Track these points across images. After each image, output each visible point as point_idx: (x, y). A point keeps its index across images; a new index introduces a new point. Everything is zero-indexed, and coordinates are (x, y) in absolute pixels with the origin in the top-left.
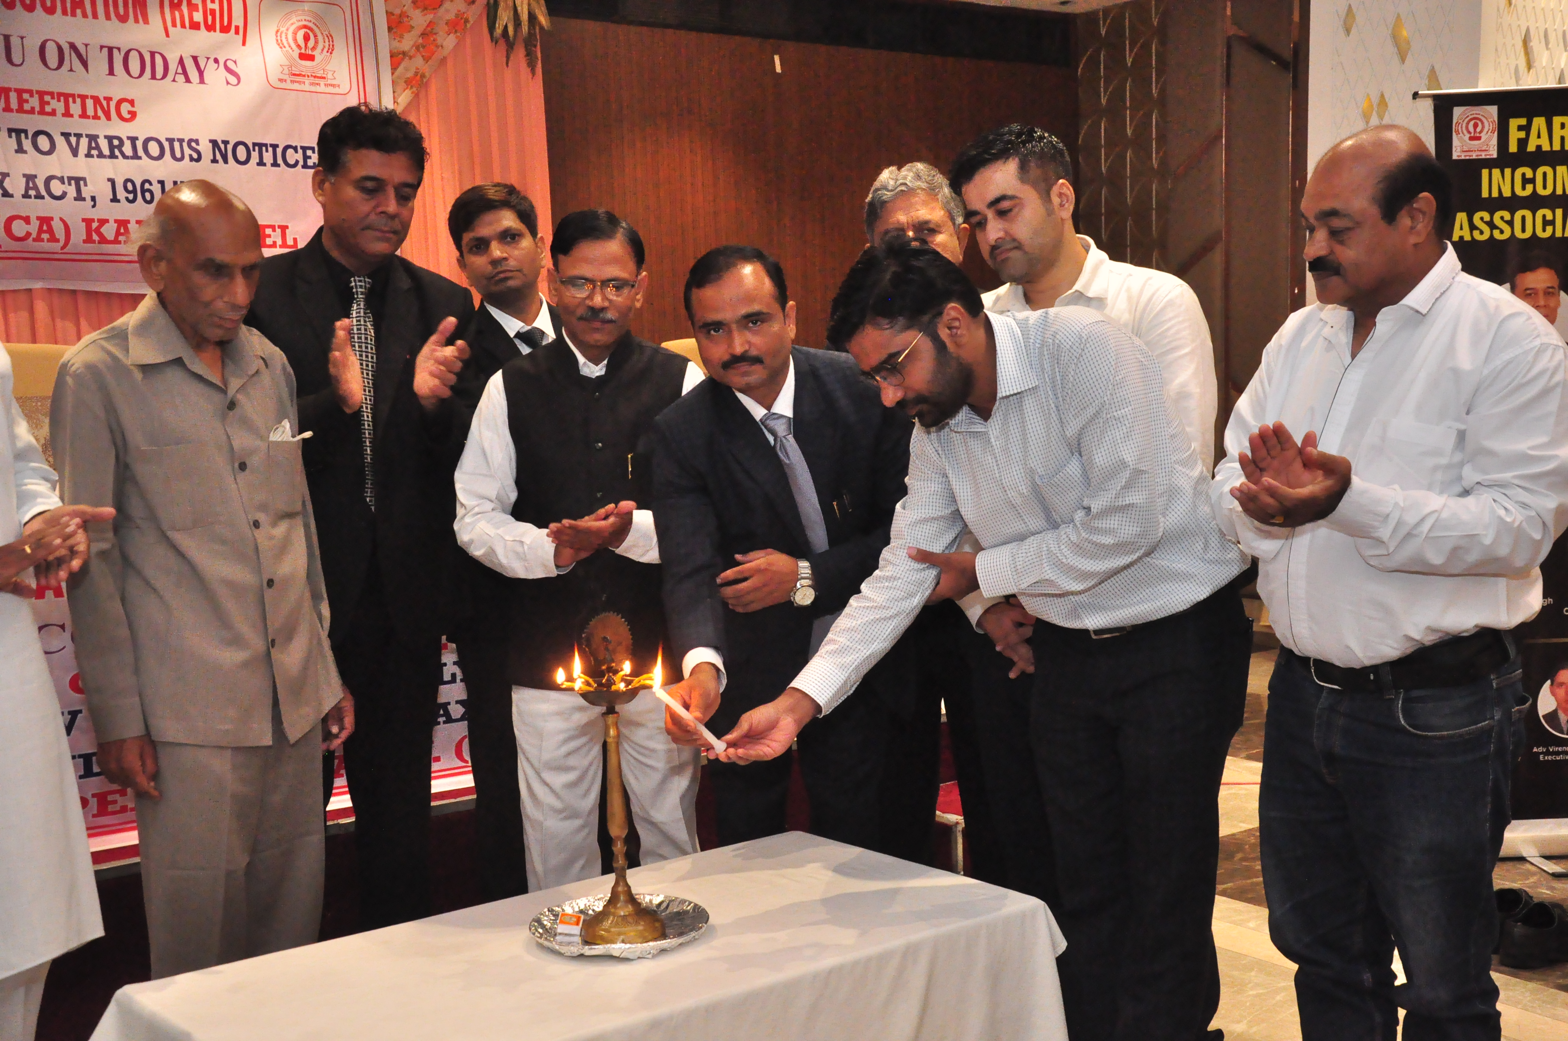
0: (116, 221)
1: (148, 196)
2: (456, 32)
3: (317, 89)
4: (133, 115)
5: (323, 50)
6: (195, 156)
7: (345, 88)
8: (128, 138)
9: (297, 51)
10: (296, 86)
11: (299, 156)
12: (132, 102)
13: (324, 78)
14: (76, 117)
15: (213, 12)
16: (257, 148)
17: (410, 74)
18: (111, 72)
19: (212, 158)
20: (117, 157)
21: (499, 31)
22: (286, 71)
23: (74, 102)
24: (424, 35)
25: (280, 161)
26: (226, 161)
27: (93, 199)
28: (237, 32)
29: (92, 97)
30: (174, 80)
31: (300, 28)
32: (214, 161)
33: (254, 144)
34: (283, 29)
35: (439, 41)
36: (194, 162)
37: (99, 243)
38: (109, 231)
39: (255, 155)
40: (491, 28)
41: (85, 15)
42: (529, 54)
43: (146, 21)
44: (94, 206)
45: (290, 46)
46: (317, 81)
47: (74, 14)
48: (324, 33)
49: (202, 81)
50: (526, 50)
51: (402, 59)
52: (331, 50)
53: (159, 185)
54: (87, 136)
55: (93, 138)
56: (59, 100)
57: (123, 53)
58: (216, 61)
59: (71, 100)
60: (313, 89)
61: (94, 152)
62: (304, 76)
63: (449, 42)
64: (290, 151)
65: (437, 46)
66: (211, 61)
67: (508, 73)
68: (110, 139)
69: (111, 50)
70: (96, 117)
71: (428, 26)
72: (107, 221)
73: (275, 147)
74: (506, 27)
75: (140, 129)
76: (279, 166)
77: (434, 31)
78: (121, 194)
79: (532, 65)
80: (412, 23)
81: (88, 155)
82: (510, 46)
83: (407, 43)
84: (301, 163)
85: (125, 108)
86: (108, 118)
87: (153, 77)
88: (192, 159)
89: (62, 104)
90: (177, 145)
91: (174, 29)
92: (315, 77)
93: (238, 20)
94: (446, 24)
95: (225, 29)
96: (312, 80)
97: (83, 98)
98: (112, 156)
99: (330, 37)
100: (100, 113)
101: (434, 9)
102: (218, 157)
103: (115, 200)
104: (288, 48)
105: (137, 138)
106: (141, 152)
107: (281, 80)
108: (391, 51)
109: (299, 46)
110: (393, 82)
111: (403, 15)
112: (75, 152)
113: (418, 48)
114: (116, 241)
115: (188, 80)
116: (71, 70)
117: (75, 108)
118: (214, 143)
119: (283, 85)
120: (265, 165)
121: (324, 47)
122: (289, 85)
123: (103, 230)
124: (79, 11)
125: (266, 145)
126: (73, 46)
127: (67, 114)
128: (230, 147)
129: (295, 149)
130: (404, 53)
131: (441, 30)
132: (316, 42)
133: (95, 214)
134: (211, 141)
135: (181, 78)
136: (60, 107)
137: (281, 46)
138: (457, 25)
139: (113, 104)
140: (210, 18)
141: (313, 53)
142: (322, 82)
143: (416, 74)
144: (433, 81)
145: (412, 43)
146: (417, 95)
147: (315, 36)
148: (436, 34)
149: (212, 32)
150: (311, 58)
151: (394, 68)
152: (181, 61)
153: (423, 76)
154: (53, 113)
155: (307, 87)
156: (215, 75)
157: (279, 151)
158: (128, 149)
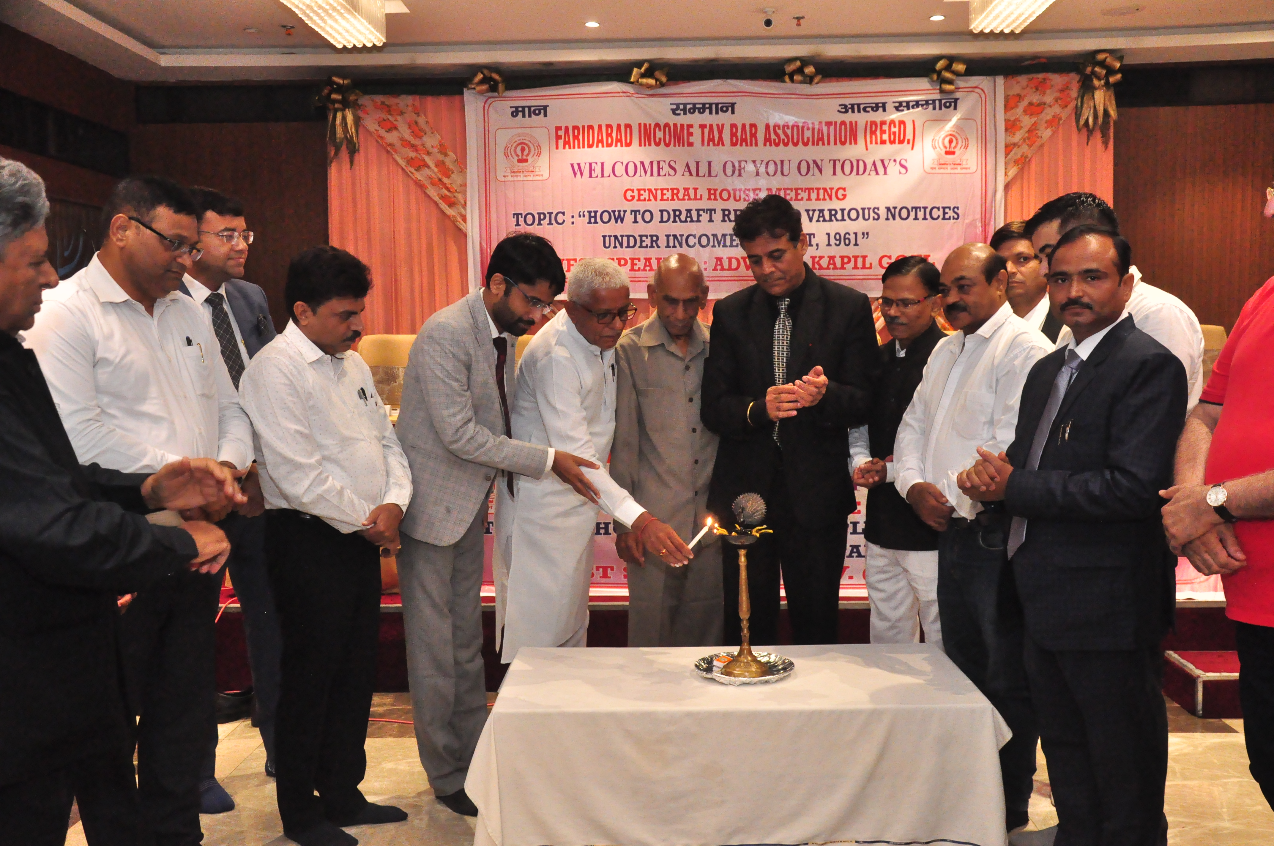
0: (829, 257)
1: (847, 242)
2: (1052, 127)
3: (956, 171)
4: (845, 196)
5: (961, 148)
6: (876, 217)
7: (973, 169)
8: (840, 209)
9: (944, 150)
10: (942, 171)
11: (941, 213)
12: (844, 189)
13: (960, 164)
14: (814, 200)
15: (894, 133)
16: (914, 210)
17: (1019, 156)
18: (834, 174)
19: (886, 217)
20: (832, 221)
21: (1082, 122)
22: (936, 162)
23: (813, 192)
24: (1029, 131)
25: (928, 216)
26: (894, 218)
27: (817, 245)
28: (908, 143)
29: (823, 189)
30: (869, 174)
31: (946, 136)
32: (887, 219)
33: (912, 208)
34: (937, 138)
35: (1040, 133)
36: (875, 221)
37: (819, 269)
38: (824, 263)
39: (912, 214)
40: (1077, 121)
41: (823, 144)
42: (1105, 136)
43: (856, 143)
44: (817, 249)
45: (939, 147)
46: (956, 166)
47: (818, 144)
48: (963, 137)
49: (885, 173)
50: (1102, 134)
51: (1013, 148)
52: (966, 147)
53: (854, 235)
54: (818, 210)
55: (821, 211)
56: (805, 192)
57: (841, 162)
58: (895, 161)
59: (811, 191)
60: (953, 171)
61: (821, 219)
62: (947, 164)
63: (1046, 134)
64: (935, 210)
65: (1038, 137)
66: (892, 161)
67: (1088, 151)
68: (830, 211)
69: (835, 161)
70: (824, 199)
71: (1033, 125)
72: (823, 257)
73: (925, 208)
74: (1087, 120)
75: (846, 204)
76: (926, 219)
77: (1037, 128)
78: (833, 241)
79: (1106, 143)
80: (1022, 125)
81: (818, 221)
82: (1090, 132)
83: (1018, 137)
84: (941, 217)
85: (841, 192)
86: (831, 198)
87: (858, 174)
88: (874, 219)
89: (807, 194)
90: (866, 211)
91: (871, 146)
92: (955, 164)
93: (909, 136)
94: (1046, 122)
95: (901, 142)
96: (953, 166)
97: (818, 189)
98: (831, 220)
99: (967, 139)
100: (827, 197)
101: (1038, 114)
102: (890, 216)
103: (829, 245)
104: (938, 149)
105: (845, 209)
106: (846, 217)
107: (932, 168)
108: (1006, 144)
109: (945, 147)
110: (1005, 163)
111: (1017, 120)
112: (811, 220)
113: (1024, 140)
114: (828, 268)
115: (877, 173)
116: (813, 175)
117: (814, 196)
118: (888, 209)
119: (933, 171)
120: (918, 219)
121: (962, 146)
122: (937, 171)
123: (821, 262)
124: (820, 143)
125: (920, 208)
126: (815, 162)
127: (809, 199)
128: (897, 210)
129: (938, 209)
130: (1015, 145)
131: (1042, 126)
132: (957, 143)
133: (818, 254)
134: (886, 208)
135: (873, 173)
136: (805, 195)
137: (934, 148)
138: (1054, 122)
139: (834, 191)
140: (892, 137)
141: (955, 150)
142: (959, 167)
143: (1022, 156)
144: (1033, 160)
145: (1020, 137)
146: (1022, 170)
147: (957, 139)
148: (1038, 130)
149: (893, 145)
150: (953, 153)
151: (1007, 155)
152: (874, 164)
153: (1026, 157)
154: (802, 199)
155: (949, 171)
156: (893, 169)
157: (928, 211)
158: (839, 216)
